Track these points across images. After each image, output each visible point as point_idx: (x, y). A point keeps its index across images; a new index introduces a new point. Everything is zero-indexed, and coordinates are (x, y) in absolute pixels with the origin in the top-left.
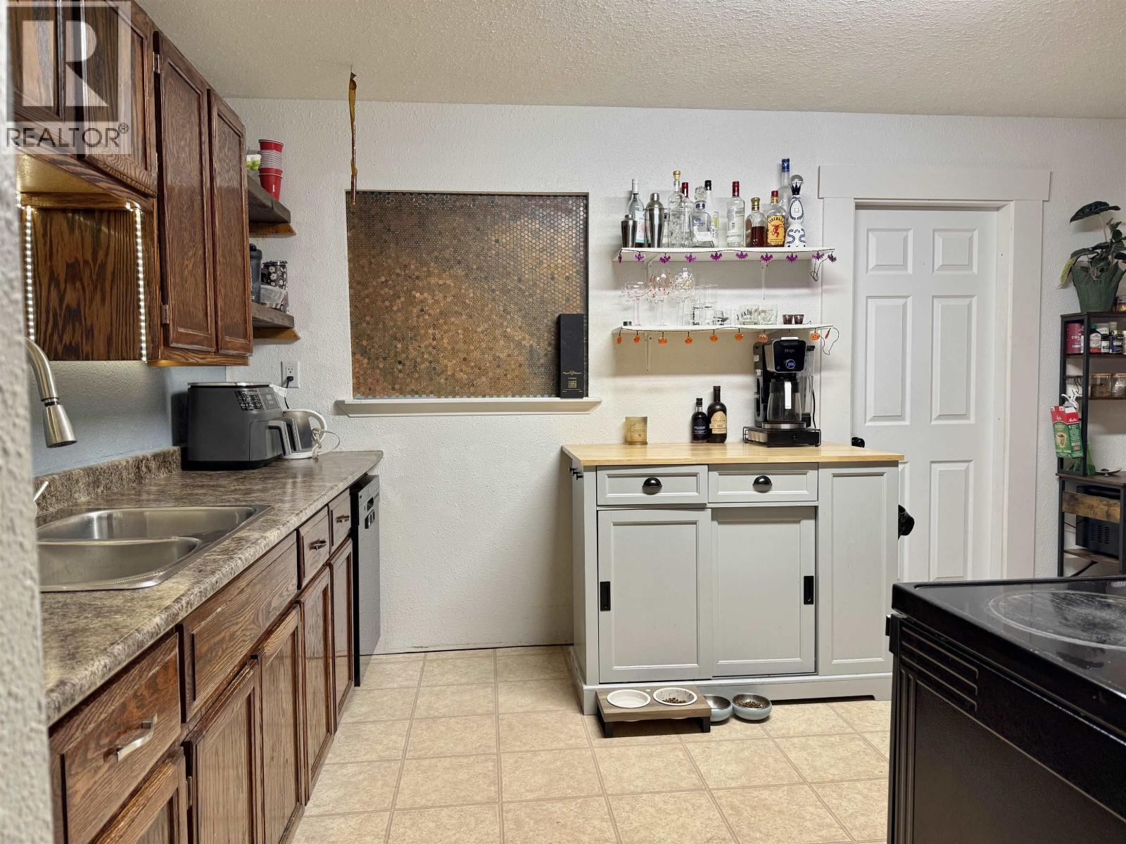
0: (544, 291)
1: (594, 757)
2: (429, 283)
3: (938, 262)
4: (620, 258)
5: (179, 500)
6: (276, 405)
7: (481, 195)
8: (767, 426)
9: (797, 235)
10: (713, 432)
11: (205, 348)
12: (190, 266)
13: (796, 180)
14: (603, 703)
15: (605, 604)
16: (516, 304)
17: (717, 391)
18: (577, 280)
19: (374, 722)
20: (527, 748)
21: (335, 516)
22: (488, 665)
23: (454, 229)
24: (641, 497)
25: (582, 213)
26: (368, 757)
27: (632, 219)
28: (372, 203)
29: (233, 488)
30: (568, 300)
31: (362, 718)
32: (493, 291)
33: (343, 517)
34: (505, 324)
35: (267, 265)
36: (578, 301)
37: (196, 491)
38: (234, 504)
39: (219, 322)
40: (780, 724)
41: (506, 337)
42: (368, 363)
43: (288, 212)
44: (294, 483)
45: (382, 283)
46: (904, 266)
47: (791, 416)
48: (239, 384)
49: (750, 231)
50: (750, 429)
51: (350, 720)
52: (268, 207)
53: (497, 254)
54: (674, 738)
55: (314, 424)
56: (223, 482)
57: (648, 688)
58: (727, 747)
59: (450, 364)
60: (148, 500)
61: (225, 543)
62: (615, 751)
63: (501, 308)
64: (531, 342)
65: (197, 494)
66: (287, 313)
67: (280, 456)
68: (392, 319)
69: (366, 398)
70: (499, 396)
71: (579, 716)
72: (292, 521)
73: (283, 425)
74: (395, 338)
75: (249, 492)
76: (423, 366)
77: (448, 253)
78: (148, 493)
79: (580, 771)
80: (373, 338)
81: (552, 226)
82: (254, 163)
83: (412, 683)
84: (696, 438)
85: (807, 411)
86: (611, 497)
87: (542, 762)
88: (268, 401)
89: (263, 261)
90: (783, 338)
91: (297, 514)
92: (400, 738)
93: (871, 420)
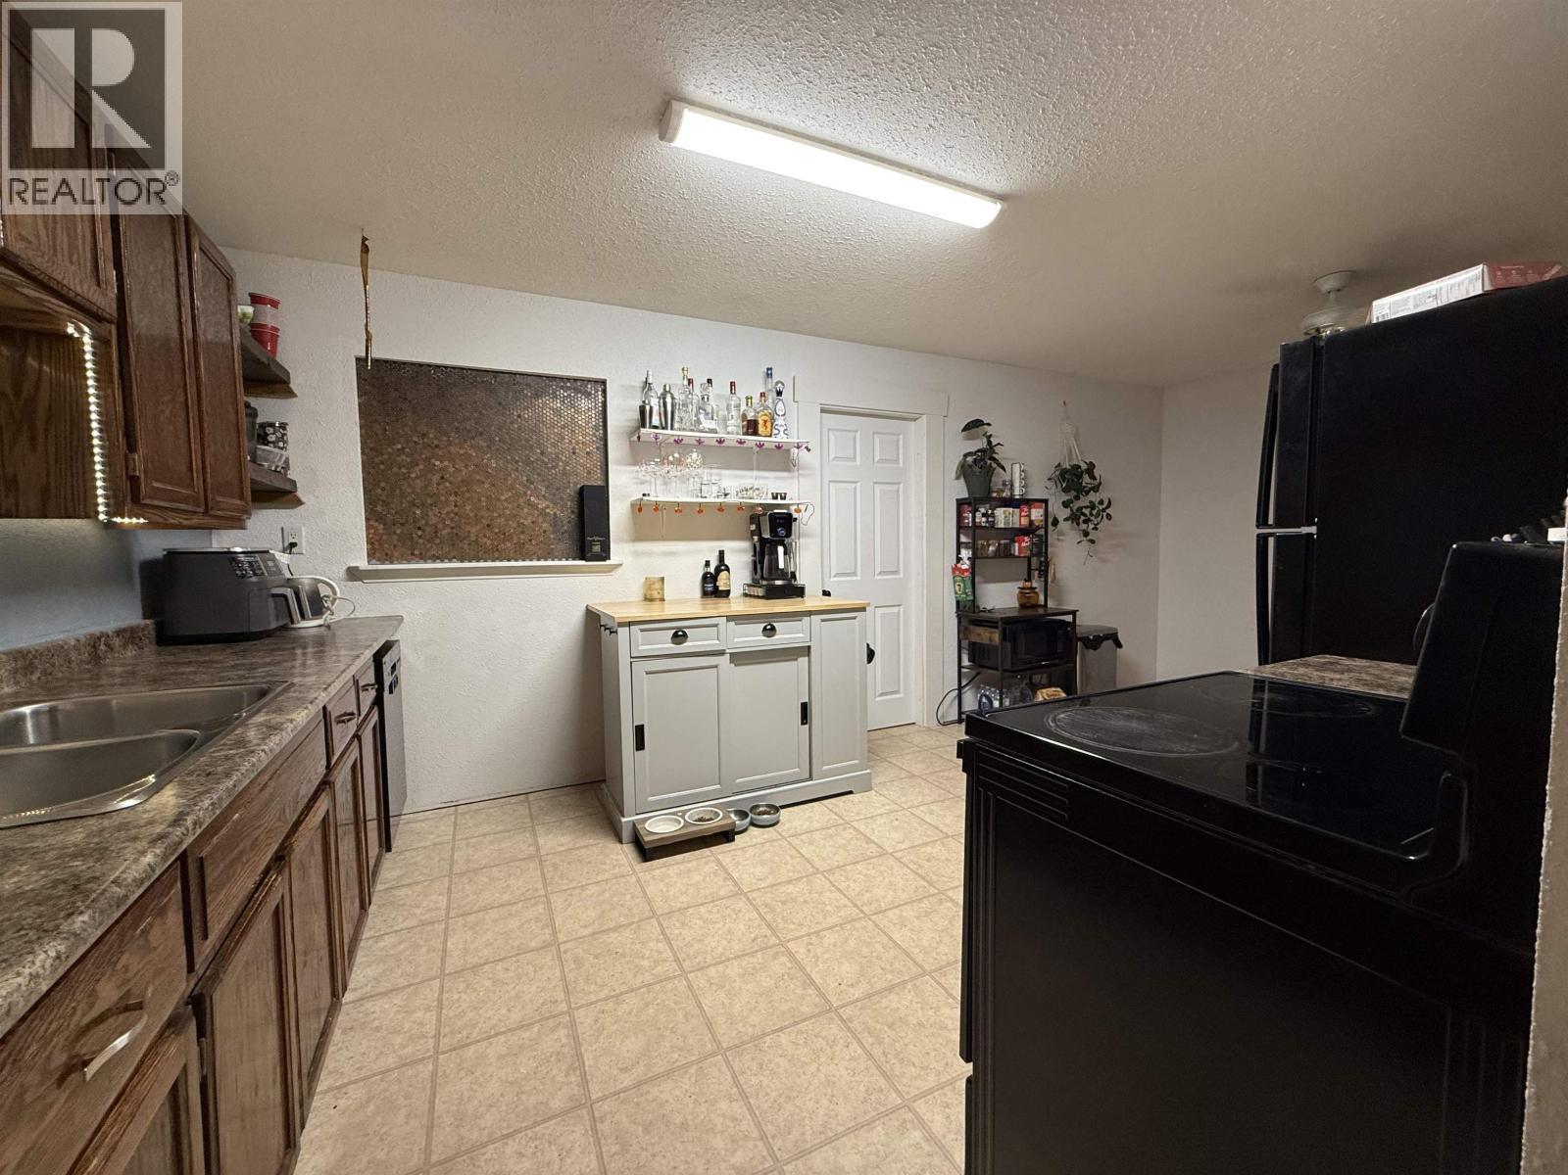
0: (566, 464)
1: (638, 881)
2: (449, 452)
3: (877, 458)
4: (639, 437)
5: (157, 681)
6: (279, 572)
7: (502, 373)
8: (764, 583)
9: (782, 429)
10: (720, 588)
11: (190, 508)
12: (167, 413)
13: (780, 385)
14: (642, 832)
15: (640, 744)
16: (539, 475)
17: (722, 554)
18: (597, 456)
19: (409, 885)
20: (574, 884)
21: (361, 685)
22: (523, 810)
23: (475, 402)
24: (670, 647)
25: (600, 397)
26: (407, 924)
27: (649, 404)
28: (386, 371)
29: (232, 663)
30: (589, 473)
31: (394, 883)
32: (517, 462)
33: (368, 685)
34: (529, 492)
35: (263, 426)
36: (599, 474)
37: (183, 670)
38: (238, 682)
39: (209, 480)
40: (788, 825)
41: (529, 504)
42: (384, 529)
43: (288, 373)
44: (304, 654)
45: (398, 450)
46: (854, 459)
47: (783, 574)
48: (232, 550)
49: (745, 423)
50: (749, 585)
51: (383, 887)
52: (263, 363)
53: (520, 428)
54: (706, 852)
55: (324, 591)
56: (216, 656)
57: (679, 812)
58: (750, 852)
59: (473, 530)
60: (112, 685)
61: (237, 732)
62: (657, 872)
63: (525, 478)
64: (555, 510)
65: (183, 674)
66: (289, 476)
67: (286, 625)
68: (410, 486)
69: (383, 563)
70: (524, 560)
71: (618, 845)
72: (320, 698)
73: (289, 592)
74: (414, 505)
75: (252, 667)
76: (444, 532)
77: (468, 425)
78: (111, 675)
79: (628, 897)
80: (388, 504)
81: (572, 406)
82: (244, 315)
83: (446, 838)
84: (705, 594)
85: (792, 570)
86: (644, 649)
87: (591, 896)
88: (270, 567)
89: (259, 420)
90: (776, 511)
91: (326, 689)
92: (441, 897)
93: (835, 576)
